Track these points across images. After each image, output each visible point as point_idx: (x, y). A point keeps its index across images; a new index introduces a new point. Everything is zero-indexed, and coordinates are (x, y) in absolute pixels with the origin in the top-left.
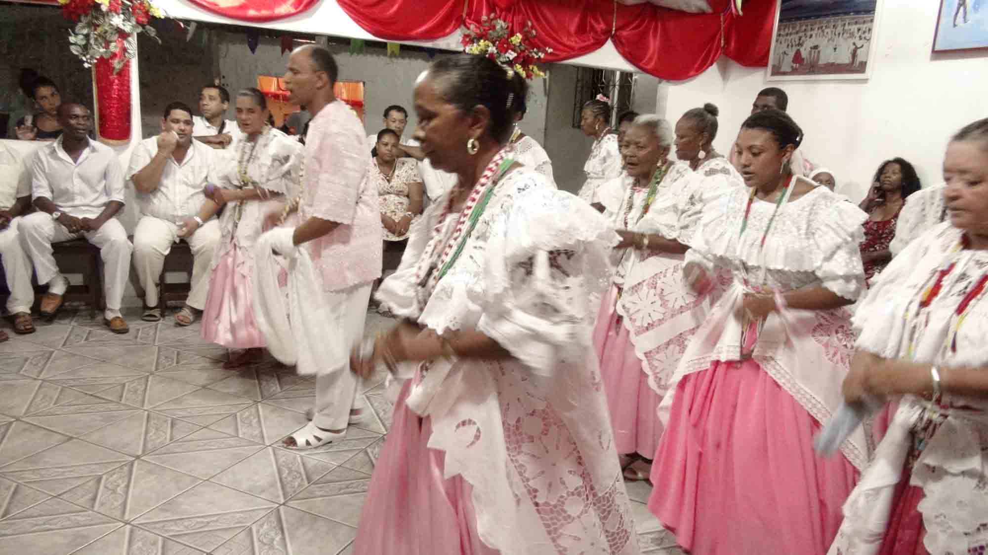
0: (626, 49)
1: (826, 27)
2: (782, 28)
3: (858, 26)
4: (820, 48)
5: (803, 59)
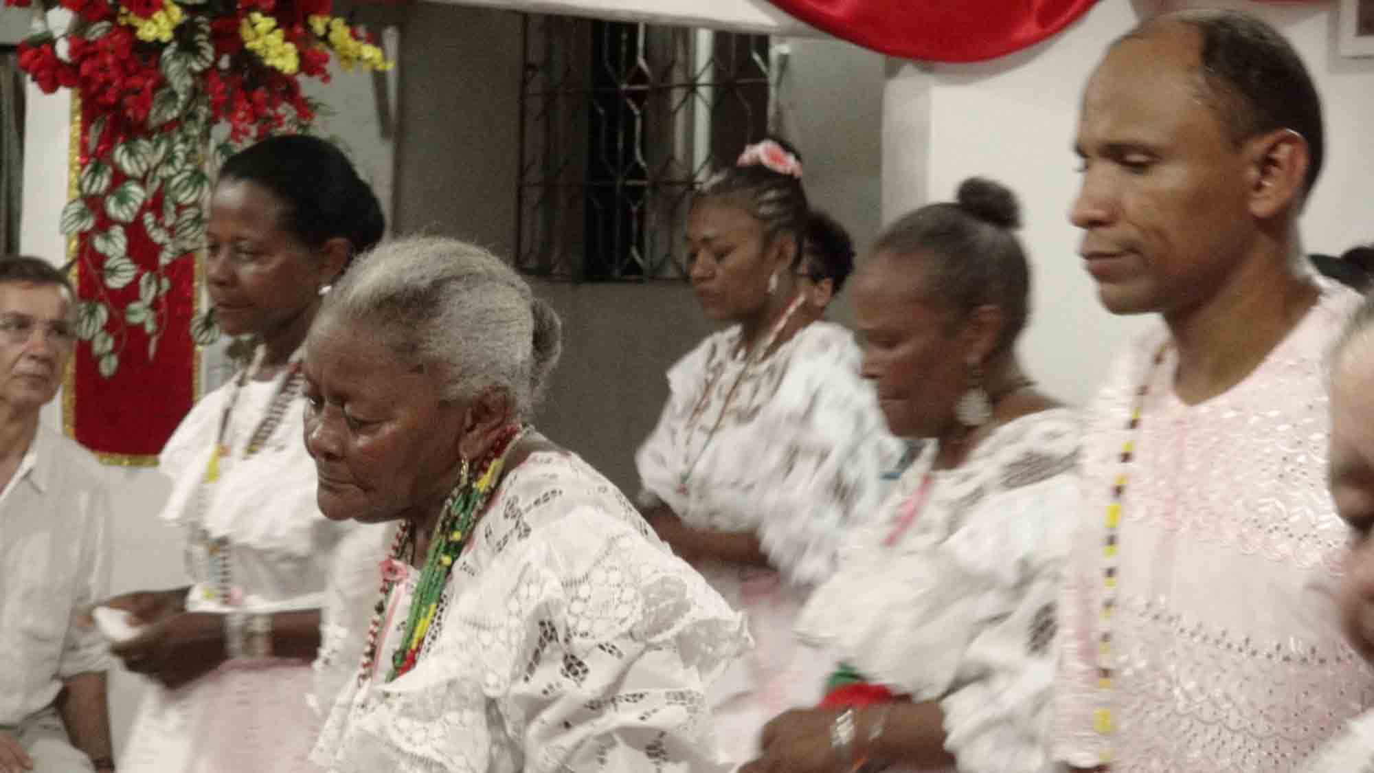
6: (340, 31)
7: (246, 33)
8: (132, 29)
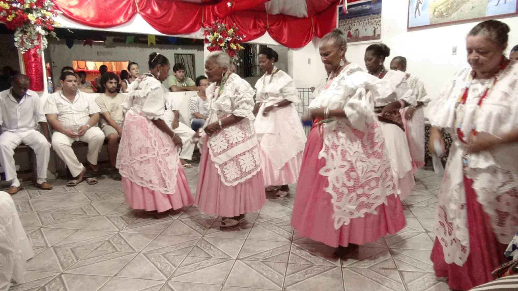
0: (274, 35)
1: (361, 21)
2: (341, 22)
3: (374, 20)
4: (360, 30)
5: (352, 35)
6: (239, 45)
7: (230, 45)
8: (219, 45)
